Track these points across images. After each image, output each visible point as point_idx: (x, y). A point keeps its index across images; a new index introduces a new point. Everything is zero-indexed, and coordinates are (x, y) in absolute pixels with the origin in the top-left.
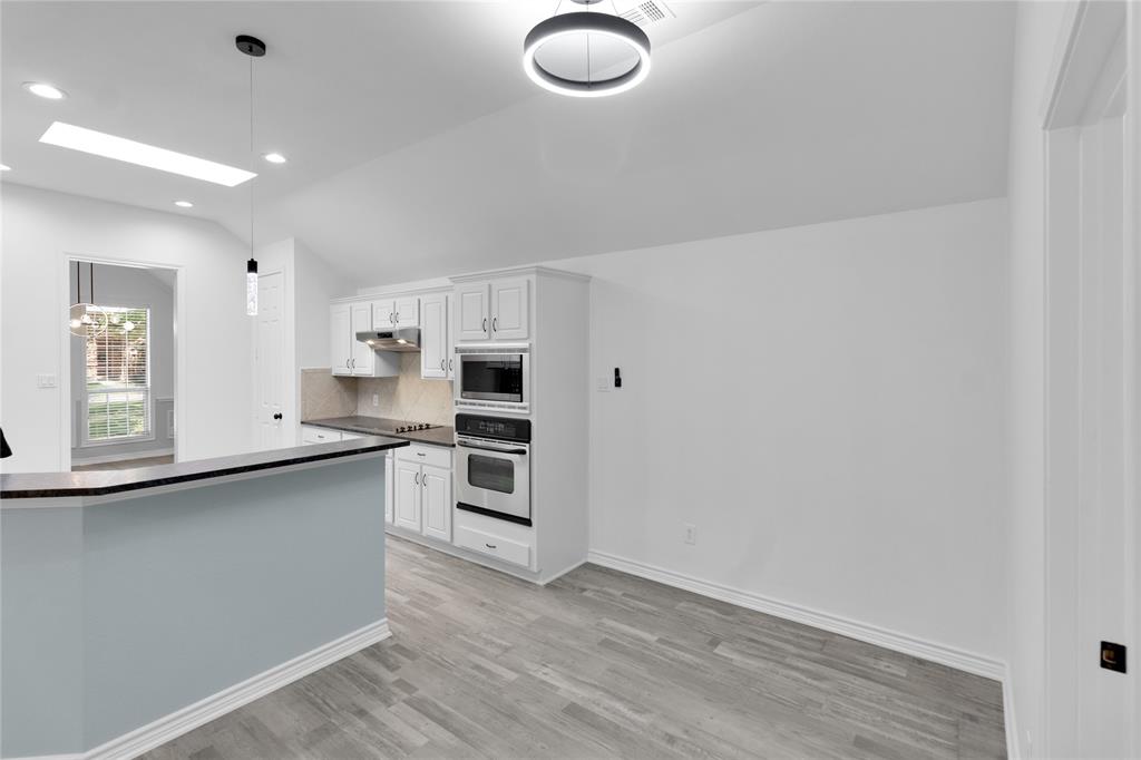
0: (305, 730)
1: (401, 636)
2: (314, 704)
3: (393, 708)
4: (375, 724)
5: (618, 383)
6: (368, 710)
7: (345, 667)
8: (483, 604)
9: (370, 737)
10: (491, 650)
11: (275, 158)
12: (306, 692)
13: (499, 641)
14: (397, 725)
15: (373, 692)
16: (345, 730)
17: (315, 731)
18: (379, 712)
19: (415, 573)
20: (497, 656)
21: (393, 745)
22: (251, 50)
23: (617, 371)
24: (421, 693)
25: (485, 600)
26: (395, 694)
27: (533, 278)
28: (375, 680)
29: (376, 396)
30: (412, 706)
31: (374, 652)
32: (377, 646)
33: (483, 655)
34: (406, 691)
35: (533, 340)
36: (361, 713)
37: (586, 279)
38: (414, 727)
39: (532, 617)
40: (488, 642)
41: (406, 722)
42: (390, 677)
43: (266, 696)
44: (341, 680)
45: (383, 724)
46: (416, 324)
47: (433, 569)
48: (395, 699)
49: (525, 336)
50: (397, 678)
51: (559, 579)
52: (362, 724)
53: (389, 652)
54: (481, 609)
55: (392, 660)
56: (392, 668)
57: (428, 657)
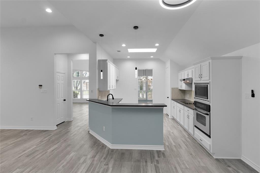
0: (136, 159)
1: (166, 151)
2: (141, 155)
3: (151, 165)
4: (146, 165)
5: (253, 95)
6: (148, 162)
7: (151, 152)
8: (191, 154)
9: (143, 167)
10: (183, 166)
11: (157, 45)
12: (142, 153)
13: (187, 165)
14: (149, 168)
15: (151, 159)
16: (141, 163)
17: (138, 160)
18: (149, 164)
19: (182, 140)
20: (183, 168)
21: (145, 171)
22: (136, 29)
23: (252, 91)
24: (159, 165)
25: (193, 154)
26: (154, 162)
27: (210, 61)
28: (154, 157)
29: (188, 95)
30: (155, 166)
31: (158, 152)
32: (160, 151)
33: (179, 166)
34: (157, 163)
35: (211, 81)
36: (146, 162)
37: (240, 58)
38: (151, 171)
39: (202, 164)
40: (184, 164)
41: (151, 169)
42: (156, 158)
43: (137, 150)
44: (149, 154)
45: (147, 166)
46: (192, 77)
47: (186, 140)
48: (154, 163)
49: (208, 79)
50: (157, 159)
51: (223, 159)
52: (144, 164)
53: (161, 153)
54: (190, 155)
55: (160, 155)
56: (159, 157)
57: (167, 159)
